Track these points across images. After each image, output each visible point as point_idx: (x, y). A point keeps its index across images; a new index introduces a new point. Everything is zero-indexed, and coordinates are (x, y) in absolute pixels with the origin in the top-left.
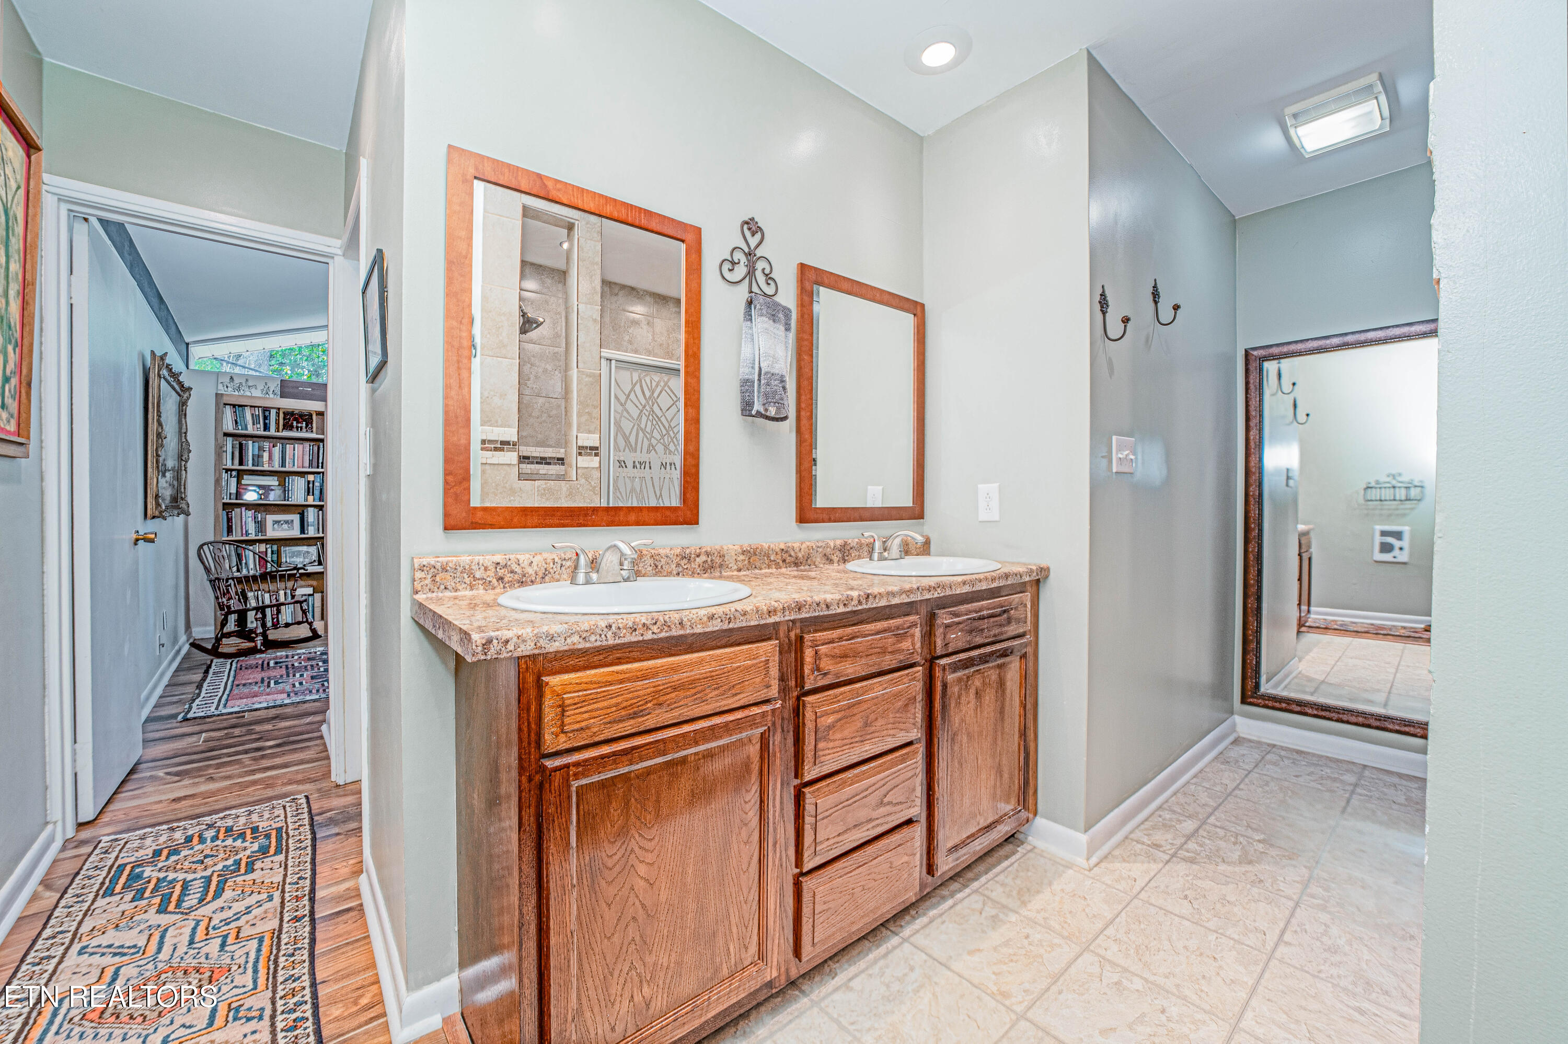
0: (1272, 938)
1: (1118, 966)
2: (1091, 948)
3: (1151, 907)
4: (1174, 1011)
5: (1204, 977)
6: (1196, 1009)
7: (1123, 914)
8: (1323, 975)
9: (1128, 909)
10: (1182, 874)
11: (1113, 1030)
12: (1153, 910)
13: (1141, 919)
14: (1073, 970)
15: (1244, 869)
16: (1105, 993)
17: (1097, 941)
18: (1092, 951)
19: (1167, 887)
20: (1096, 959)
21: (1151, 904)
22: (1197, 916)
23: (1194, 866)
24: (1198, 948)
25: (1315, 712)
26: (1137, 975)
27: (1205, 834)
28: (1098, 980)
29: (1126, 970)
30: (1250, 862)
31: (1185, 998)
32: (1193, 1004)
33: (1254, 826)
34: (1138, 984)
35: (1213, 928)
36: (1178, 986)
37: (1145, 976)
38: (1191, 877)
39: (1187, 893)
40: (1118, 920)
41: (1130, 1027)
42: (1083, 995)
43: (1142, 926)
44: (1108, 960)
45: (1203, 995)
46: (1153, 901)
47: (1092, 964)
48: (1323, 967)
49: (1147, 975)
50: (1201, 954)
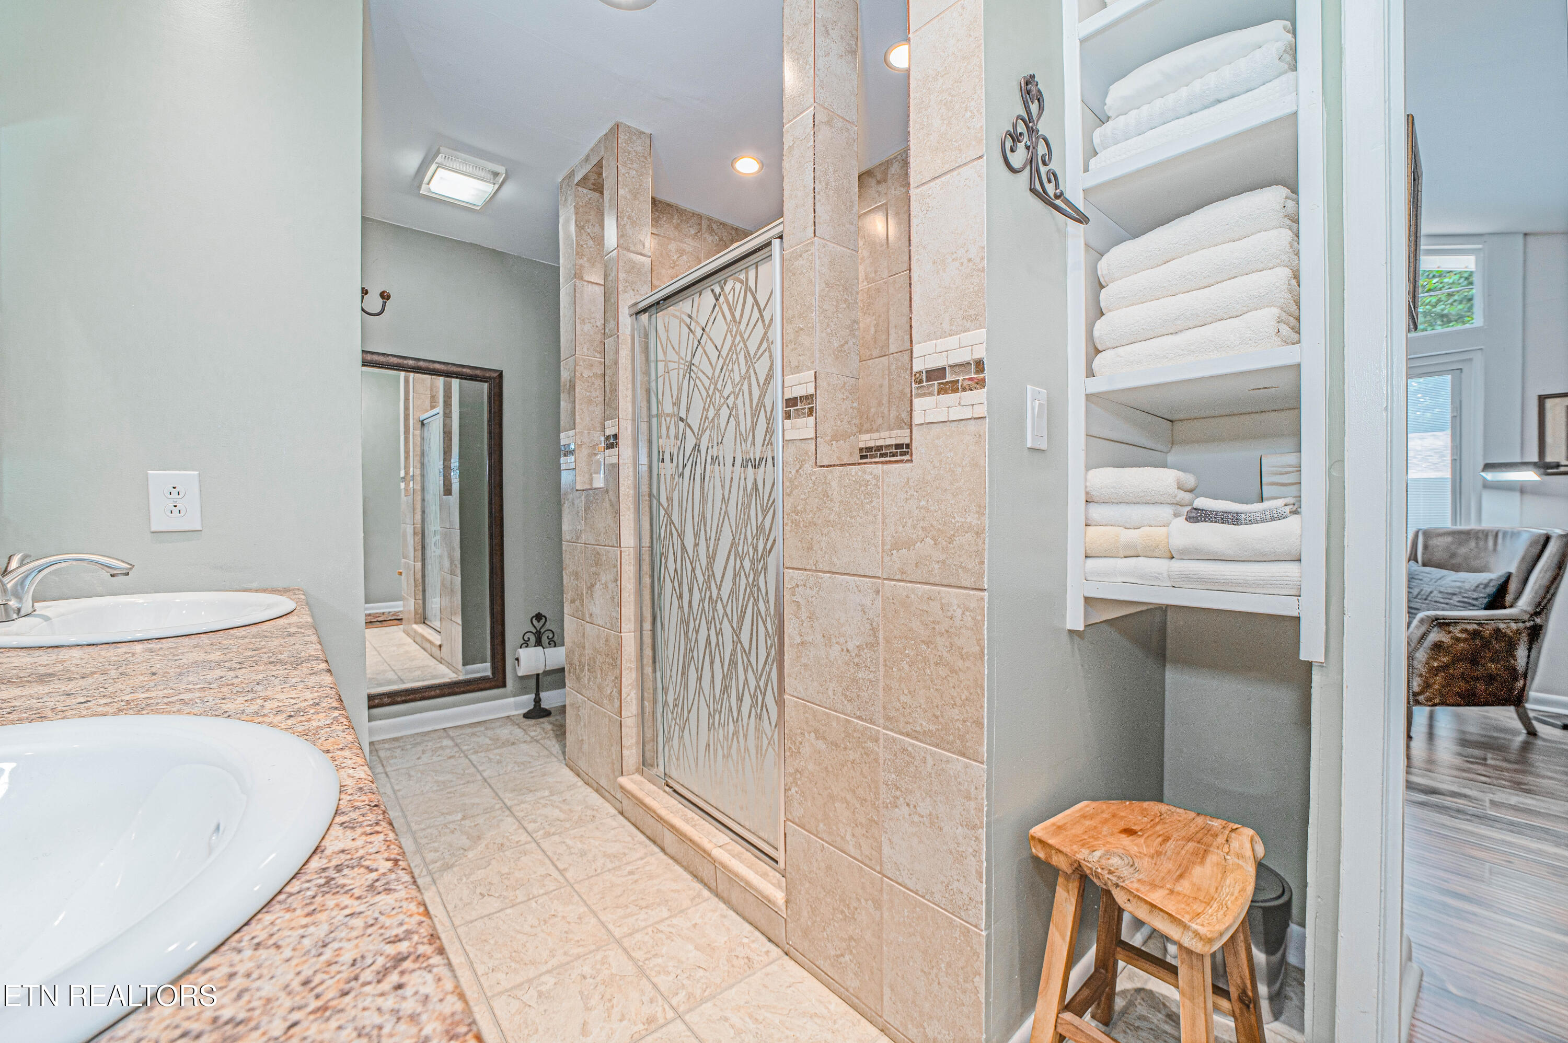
0: (555, 874)
1: (522, 984)
2: (489, 994)
3: (475, 923)
4: (587, 970)
5: (566, 932)
6: (592, 955)
7: (467, 948)
8: (599, 871)
9: (464, 942)
10: (455, 881)
11: (585, 1024)
12: (479, 924)
13: (483, 938)
14: (505, 1024)
15: (483, 845)
16: (545, 1011)
17: (485, 986)
18: (493, 996)
19: (461, 899)
20: (504, 997)
21: (472, 922)
22: (507, 901)
23: (455, 869)
24: (539, 919)
25: (404, 698)
26: (541, 975)
27: (425, 841)
28: (527, 1008)
29: (530, 981)
30: (479, 838)
31: (578, 957)
32: (587, 954)
33: (445, 811)
34: (550, 980)
35: (526, 899)
36: (565, 954)
37: (544, 970)
38: (464, 880)
39: (478, 891)
40: (471, 955)
41: (588, 1009)
42: (537, 1030)
43: (492, 942)
44: (512, 988)
45: (582, 943)
46: (468, 918)
47: (508, 1004)
48: (593, 867)
49: (544, 968)
50: (545, 922)
